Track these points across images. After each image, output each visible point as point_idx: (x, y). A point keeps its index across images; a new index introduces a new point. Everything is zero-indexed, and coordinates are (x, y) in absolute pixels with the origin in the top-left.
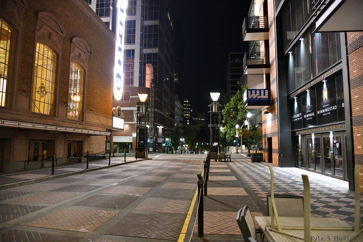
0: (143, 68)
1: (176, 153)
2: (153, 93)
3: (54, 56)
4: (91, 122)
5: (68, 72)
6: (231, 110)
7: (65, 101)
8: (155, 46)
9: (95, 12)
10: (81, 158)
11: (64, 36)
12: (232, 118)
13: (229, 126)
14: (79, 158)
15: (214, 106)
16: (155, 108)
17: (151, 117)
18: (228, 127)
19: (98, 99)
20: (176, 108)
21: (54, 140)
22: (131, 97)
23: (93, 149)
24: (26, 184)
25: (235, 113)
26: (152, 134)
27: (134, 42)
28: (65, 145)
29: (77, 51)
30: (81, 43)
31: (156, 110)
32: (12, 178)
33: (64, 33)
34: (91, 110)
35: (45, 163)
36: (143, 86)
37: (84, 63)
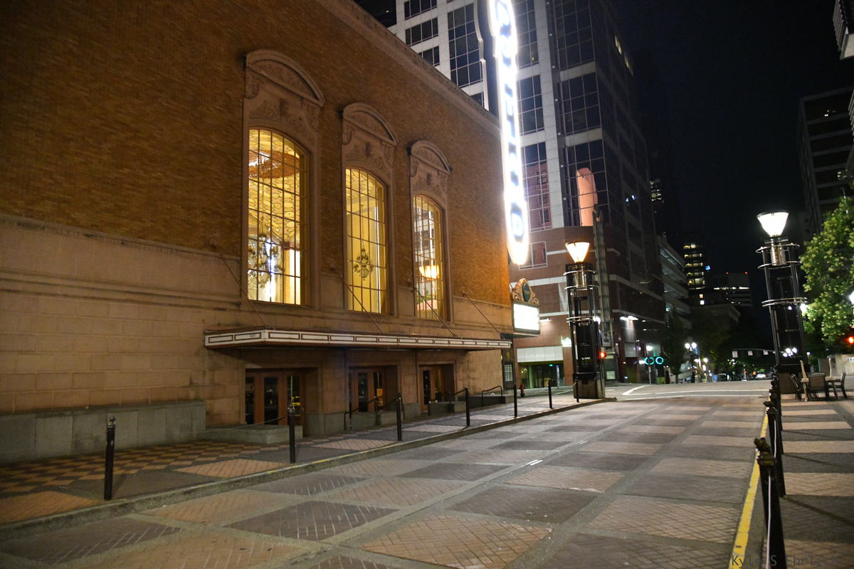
0: (569, 181)
1: (677, 382)
2: (602, 238)
3: (379, 190)
4: (465, 322)
5: (409, 219)
6: (826, 254)
7: (409, 280)
8: (593, 125)
9: (450, 78)
10: (452, 402)
11: (395, 144)
12: (833, 275)
13: (827, 298)
14: (448, 403)
15: (773, 249)
16: (610, 272)
17: (603, 296)
18: (824, 300)
19: (477, 267)
20: (664, 266)
21: (396, 366)
22: (548, 254)
23: (476, 381)
24: (352, 460)
25: (841, 260)
26: (608, 338)
27: (543, 126)
28: (417, 375)
29: (422, 171)
30: (429, 151)
31: (613, 277)
32: (326, 448)
33: (393, 137)
34: (464, 295)
35: (382, 415)
36: (575, 224)
37: (439, 194)
